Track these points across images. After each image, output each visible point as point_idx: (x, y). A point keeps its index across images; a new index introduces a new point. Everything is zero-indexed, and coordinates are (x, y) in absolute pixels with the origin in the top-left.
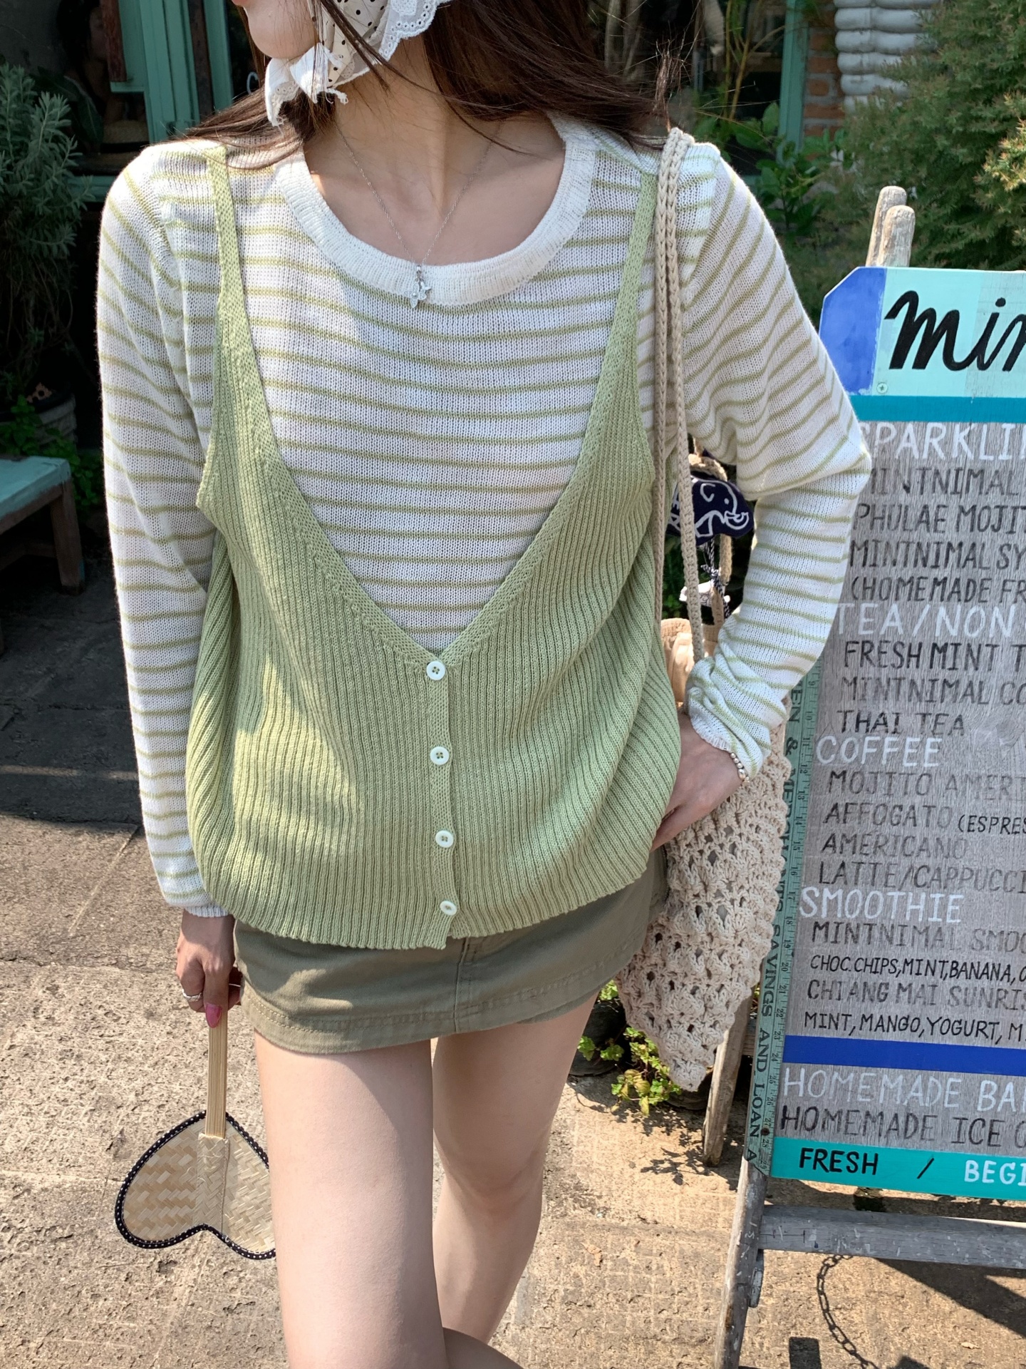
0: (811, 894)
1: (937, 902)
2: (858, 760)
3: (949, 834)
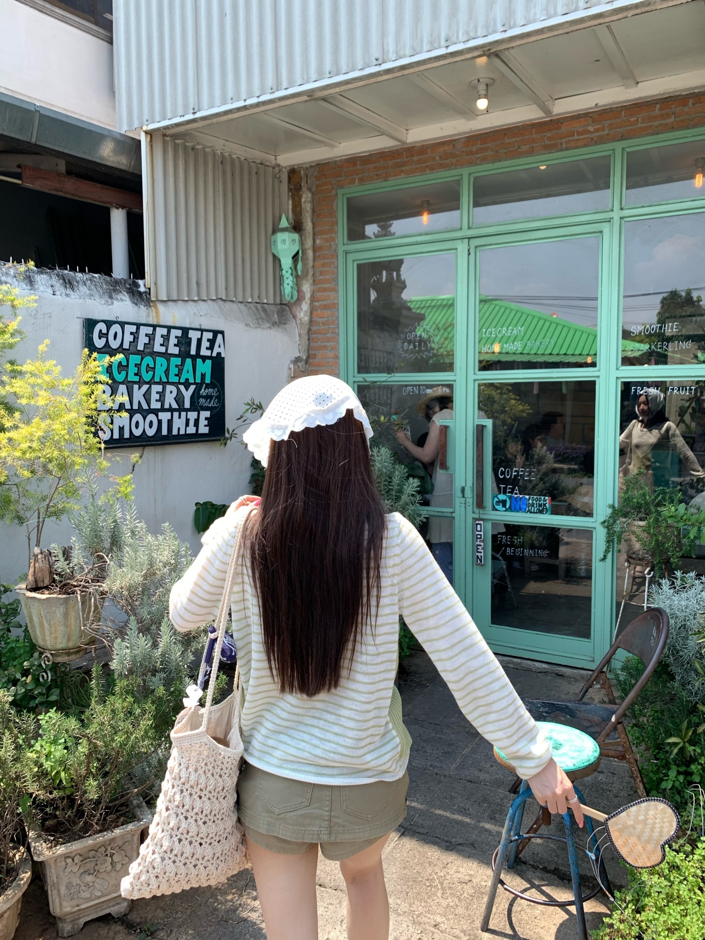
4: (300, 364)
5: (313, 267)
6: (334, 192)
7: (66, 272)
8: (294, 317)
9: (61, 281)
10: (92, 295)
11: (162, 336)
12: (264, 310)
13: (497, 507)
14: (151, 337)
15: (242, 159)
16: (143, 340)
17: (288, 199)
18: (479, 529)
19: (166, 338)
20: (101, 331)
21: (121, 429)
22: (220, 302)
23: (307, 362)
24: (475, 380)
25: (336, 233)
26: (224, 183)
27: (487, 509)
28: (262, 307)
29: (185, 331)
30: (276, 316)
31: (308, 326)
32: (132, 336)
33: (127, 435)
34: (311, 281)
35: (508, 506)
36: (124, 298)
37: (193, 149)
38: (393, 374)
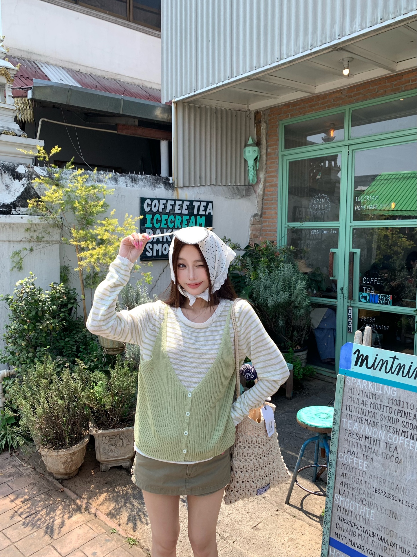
0: (337, 496)
1: (368, 511)
2: (348, 462)
3: (370, 491)
4: (257, 218)
5: (266, 164)
6: (278, 123)
7: (133, 175)
8: (255, 192)
9: (131, 180)
10: (145, 186)
11: (179, 205)
12: (238, 189)
13: (362, 300)
14: (174, 206)
15: (228, 109)
16: (169, 207)
17: (254, 128)
18: (350, 312)
19: (181, 206)
20: (148, 203)
21: (157, 251)
22: (212, 186)
23: (261, 216)
24: (350, 226)
25: (278, 145)
26: (217, 123)
27: (356, 301)
28: (237, 187)
29: (191, 202)
30: (244, 192)
31: (262, 197)
32: (164, 206)
33: (160, 254)
34: (264, 172)
35: (367, 300)
36: (161, 186)
37: (199, 108)
38: (303, 223)
